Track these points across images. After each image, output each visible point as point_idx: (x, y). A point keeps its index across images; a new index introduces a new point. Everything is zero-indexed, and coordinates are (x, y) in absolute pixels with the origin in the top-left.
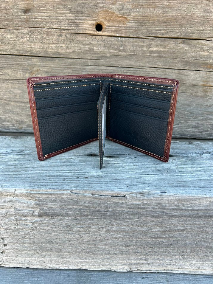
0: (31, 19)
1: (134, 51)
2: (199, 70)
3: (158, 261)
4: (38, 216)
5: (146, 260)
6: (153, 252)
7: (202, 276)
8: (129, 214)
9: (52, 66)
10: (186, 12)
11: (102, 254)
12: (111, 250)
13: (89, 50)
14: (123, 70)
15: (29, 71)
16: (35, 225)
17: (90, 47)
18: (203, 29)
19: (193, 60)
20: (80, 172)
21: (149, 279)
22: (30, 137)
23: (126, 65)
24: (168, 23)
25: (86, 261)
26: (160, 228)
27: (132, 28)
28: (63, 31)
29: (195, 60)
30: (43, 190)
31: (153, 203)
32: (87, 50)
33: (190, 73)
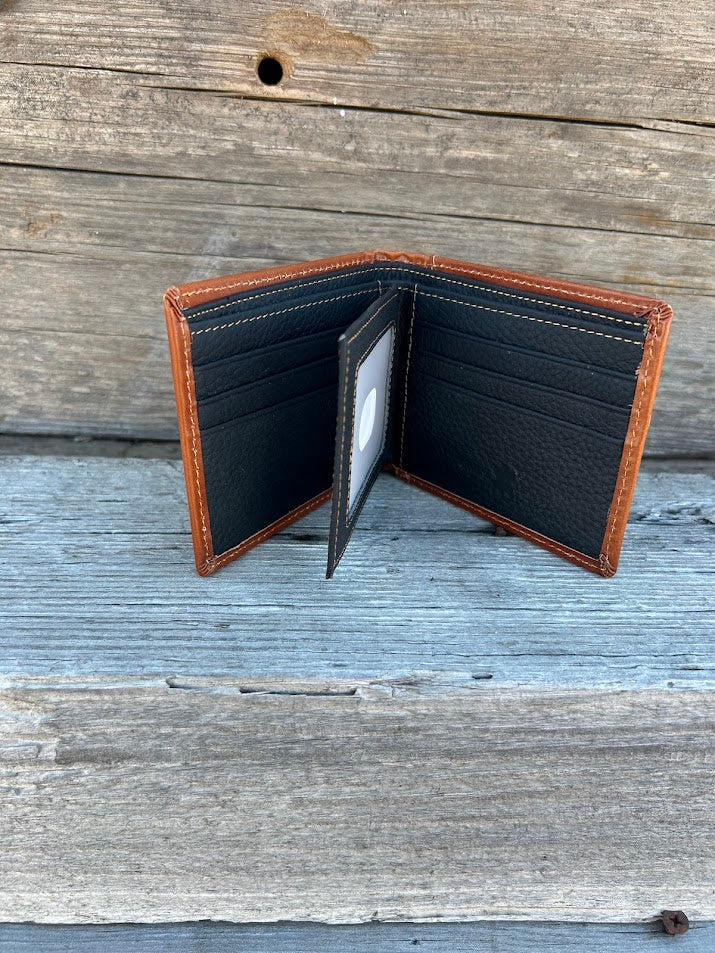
0: (25, 32)
1: (395, 157)
2: (614, 228)
3: (463, 889)
4: (58, 762)
5: (424, 886)
6: (447, 863)
7: (605, 929)
8: (369, 748)
9: (106, 203)
10: (572, 25)
11: (278, 873)
12: (310, 861)
13: (235, 151)
14: (357, 224)
15: (21, 218)
16: (47, 789)
17: (240, 140)
18: (627, 90)
19: (592, 194)
20: (202, 602)
21: (436, 944)
22: (29, 458)
23: (366, 207)
24: (510, 66)
25: (225, 895)
26: (470, 789)
27: (387, 78)
28: (141, 81)
29: (601, 196)
30: (69, 677)
31: (448, 714)
32: (228, 151)
33: (584, 238)
